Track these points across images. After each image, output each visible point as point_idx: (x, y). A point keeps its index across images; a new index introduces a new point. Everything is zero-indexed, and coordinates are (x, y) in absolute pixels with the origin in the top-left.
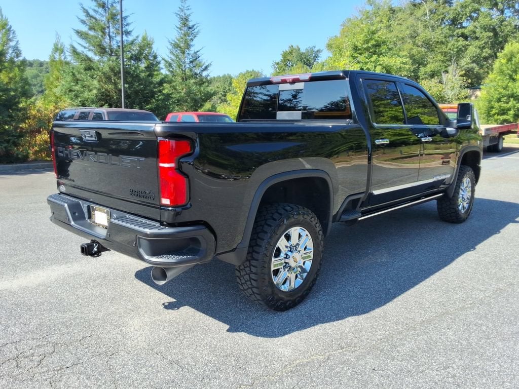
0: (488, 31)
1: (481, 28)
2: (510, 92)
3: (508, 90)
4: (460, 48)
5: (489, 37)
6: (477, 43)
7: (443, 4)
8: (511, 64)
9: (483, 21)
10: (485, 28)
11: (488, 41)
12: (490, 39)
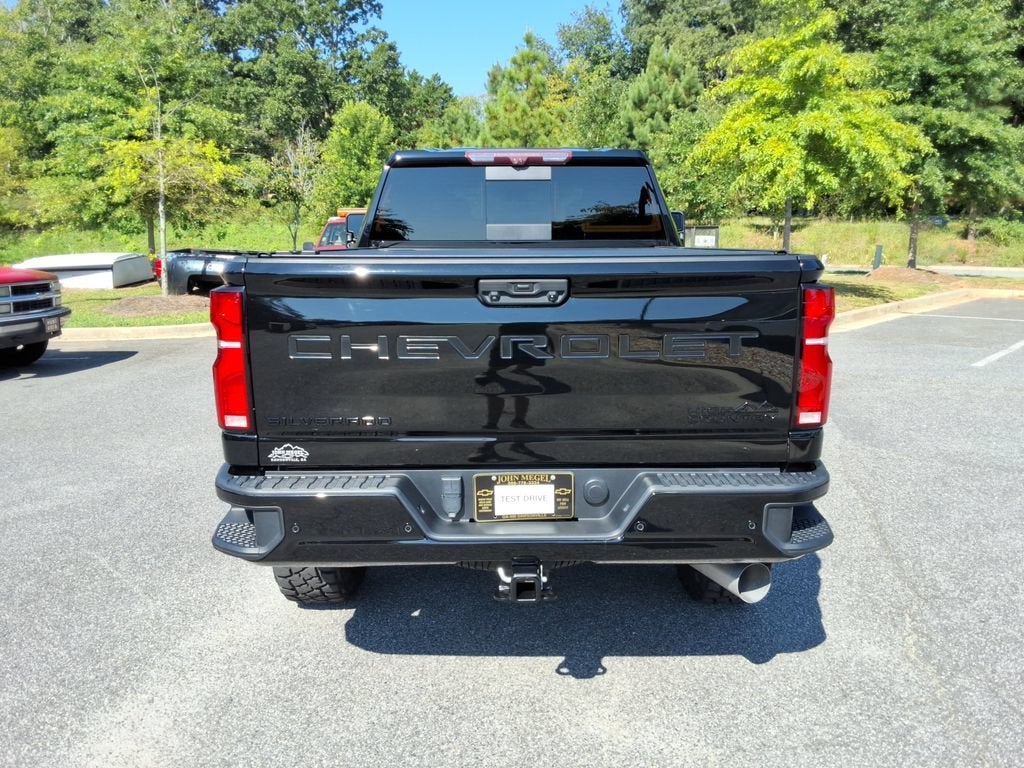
0: (297, 73)
1: (285, 66)
2: (363, 188)
3: (361, 184)
4: (252, 100)
5: (299, 85)
6: (280, 92)
7: (200, 9)
8: (359, 138)
9: (285, 53)
10: (292, 67)
11: (297, 92)
12: (300, 88)
